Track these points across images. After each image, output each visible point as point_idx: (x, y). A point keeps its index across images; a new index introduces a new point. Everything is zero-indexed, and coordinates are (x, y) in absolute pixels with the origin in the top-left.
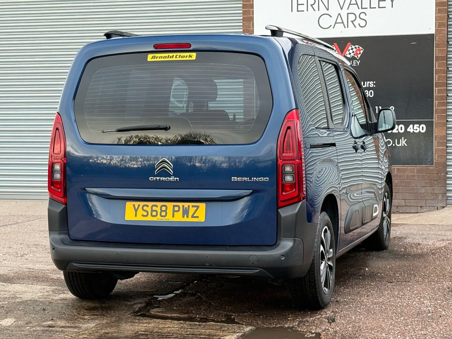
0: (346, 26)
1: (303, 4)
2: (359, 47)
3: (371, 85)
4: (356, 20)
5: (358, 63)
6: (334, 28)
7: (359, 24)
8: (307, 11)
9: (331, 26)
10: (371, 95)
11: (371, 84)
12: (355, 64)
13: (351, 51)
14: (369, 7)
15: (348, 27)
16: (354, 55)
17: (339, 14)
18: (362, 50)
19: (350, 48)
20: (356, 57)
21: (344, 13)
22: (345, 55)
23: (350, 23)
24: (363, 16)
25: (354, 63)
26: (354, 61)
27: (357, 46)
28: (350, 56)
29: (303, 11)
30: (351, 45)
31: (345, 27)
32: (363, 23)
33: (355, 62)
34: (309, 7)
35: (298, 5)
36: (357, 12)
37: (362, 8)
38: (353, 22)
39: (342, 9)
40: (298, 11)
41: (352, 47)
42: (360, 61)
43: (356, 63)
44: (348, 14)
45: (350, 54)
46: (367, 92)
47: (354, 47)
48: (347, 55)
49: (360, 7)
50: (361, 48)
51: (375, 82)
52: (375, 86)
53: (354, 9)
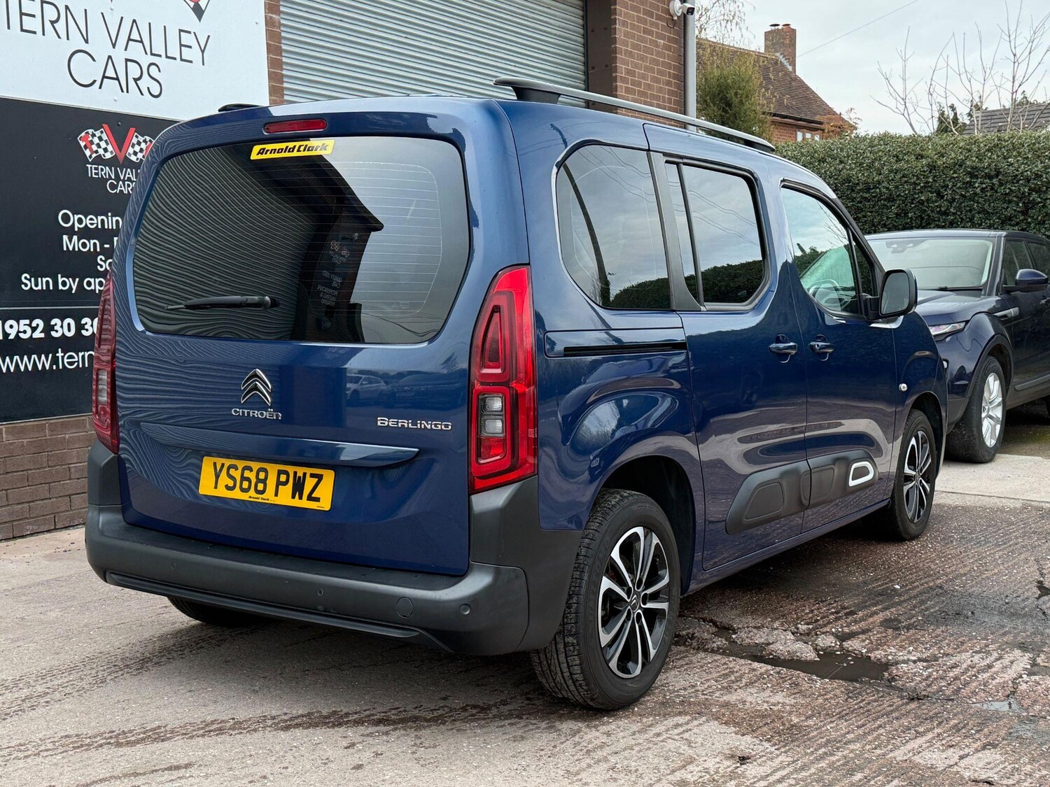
0: (125, 89)
1: (34, 16)
2: (150, 141)
4: (143, 78)
6: (100, 87)
7: (149, 89)
8: (44, 34)
9: (95, 81)
14: (163, 54)
15: (128, 92)
16: (143, 156)
17: (110, 57)
21: (119, 55)
22: (127, 155)
23: (132, 83)
24: (153, 70)
28: (135, 158)
29: (35, 33)
30: (136, 134)
31: (122, 91)
32: (155, 89)
34: (48, 25)
35: (21, 14)
36: (145, 60)
37: (152, 54)
38: (138, 82)
39: (114, 45)
40: (22, 30)
41: (139, 139)
44: (127, 60)
45: (135, 153)
47: (143, 139)
48: (130, 155)
49: (148, 50)
53: (136, 51)
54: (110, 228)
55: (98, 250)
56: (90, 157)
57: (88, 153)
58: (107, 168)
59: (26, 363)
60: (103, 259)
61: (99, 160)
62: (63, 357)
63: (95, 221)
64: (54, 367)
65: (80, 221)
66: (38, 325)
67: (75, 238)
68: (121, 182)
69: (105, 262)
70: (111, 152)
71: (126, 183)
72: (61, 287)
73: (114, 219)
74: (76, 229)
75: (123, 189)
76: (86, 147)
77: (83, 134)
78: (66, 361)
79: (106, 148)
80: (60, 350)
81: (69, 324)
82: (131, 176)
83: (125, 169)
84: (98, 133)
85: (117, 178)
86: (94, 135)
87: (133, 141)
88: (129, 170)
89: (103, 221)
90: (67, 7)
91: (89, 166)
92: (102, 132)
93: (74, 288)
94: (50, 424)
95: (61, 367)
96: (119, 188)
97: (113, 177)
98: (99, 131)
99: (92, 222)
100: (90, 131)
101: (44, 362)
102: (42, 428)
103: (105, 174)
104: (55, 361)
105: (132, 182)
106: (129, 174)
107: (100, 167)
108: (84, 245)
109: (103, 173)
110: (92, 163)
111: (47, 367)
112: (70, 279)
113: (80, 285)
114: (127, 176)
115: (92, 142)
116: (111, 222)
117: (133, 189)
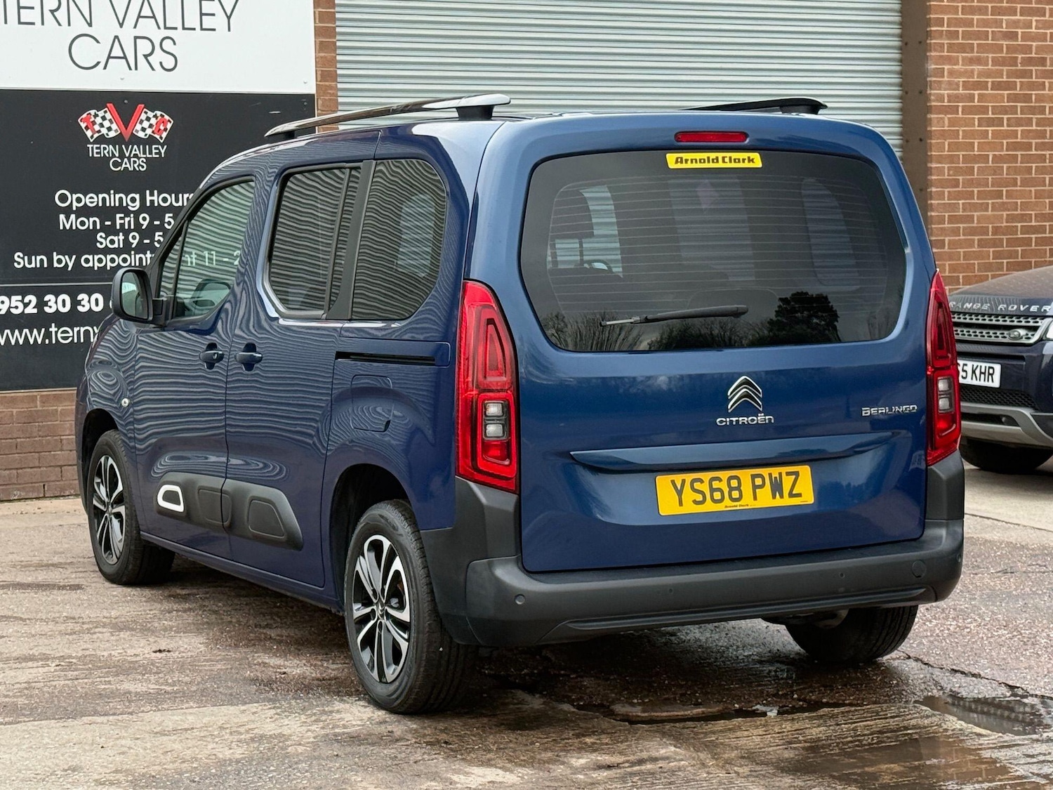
0: (133, 66)
1: (33, 8)
2: (161, 115)
4: (154, 54)
5: (163, 151)
6: (105, 68)
7: (161, 63)
8: (42, 24)
9: (98, 63)
12: (156, 153)
13: (146, 124)
14: (180, 27)
15: (136, 69)
16: (153, 132)
17: (116, 37)
18: (170, 122)
19: (143, 116)
20: (158, 137)
21: (127, 35)
22: (134, 132)
23: (141, 59)
24: (168, 45)
25: (154, 151)
26: (154, 146)
27: (159, 113)
28: (144, 134)
29: (33, 24)
30: (145, 110)
31: (130, 69)
32: (169, 63)
33: (155, 149)
34: (48, 15)
35: (19, 8)
36: (157, 36)
37: (166, 28)
38: (149, 58)
39: (121, 25)
40: (20, 23)
41: (148, 115)
42: (165, 147)
43: (157, 151)
44: (136, 38)
47: (152, 114)
48: (137, 131)
49: (162, 25)
50: (167, 117)
53: (147, 27)
54: (112, 205)
55: (98, 227)
56: (92, 137)
57: (89, 133)
58: (111, 146)
59: (17, 337)
60: (104, 236)
61: (102, 140)
62: (56, 332)
63: (96, 200)
64: (47, 341)
65: (79, 200)
66: (30, 301)
67: (73, 217)
68: (126, 160)
69: (106, 239)
70: (116, 131)
72: (56, 265)
73: (118, 196)
74: (74, 209)
75: (128, 166)
76: (87, 128)
77: (84, 116)
78: (59, 335)
79: (110, 127)
80: (53, 325)
81: (64, 301)
82: (138, 152)
83: (130, 146)
84: (101, 113)
85: (122, 156)
86: (96, 116)
87: (141, 118)
88: (135, 147)
89: (104, 199)
91: (90, 146)
92: (105, 112)
93: (71, 265)
94: (42, 396)
95: (54, 342)
96: (124, 166)
97: (117, 155)
98: (102, 111)
99: (91, 200)
100: (93, 112)
101: (36, 336)
102: (33, 399)
103: (108, 153)
104: (48, 335)
105: (139, 158)
106: (135, 150)
107: (102, 146)
108: (83, 223)
109: (106, 152)
110: (94, 143)
111: (39, 342)
112: (67, 257)
113: (77, 262)
115: (94, 123)
116: (113, 199)
117: (139, 165)
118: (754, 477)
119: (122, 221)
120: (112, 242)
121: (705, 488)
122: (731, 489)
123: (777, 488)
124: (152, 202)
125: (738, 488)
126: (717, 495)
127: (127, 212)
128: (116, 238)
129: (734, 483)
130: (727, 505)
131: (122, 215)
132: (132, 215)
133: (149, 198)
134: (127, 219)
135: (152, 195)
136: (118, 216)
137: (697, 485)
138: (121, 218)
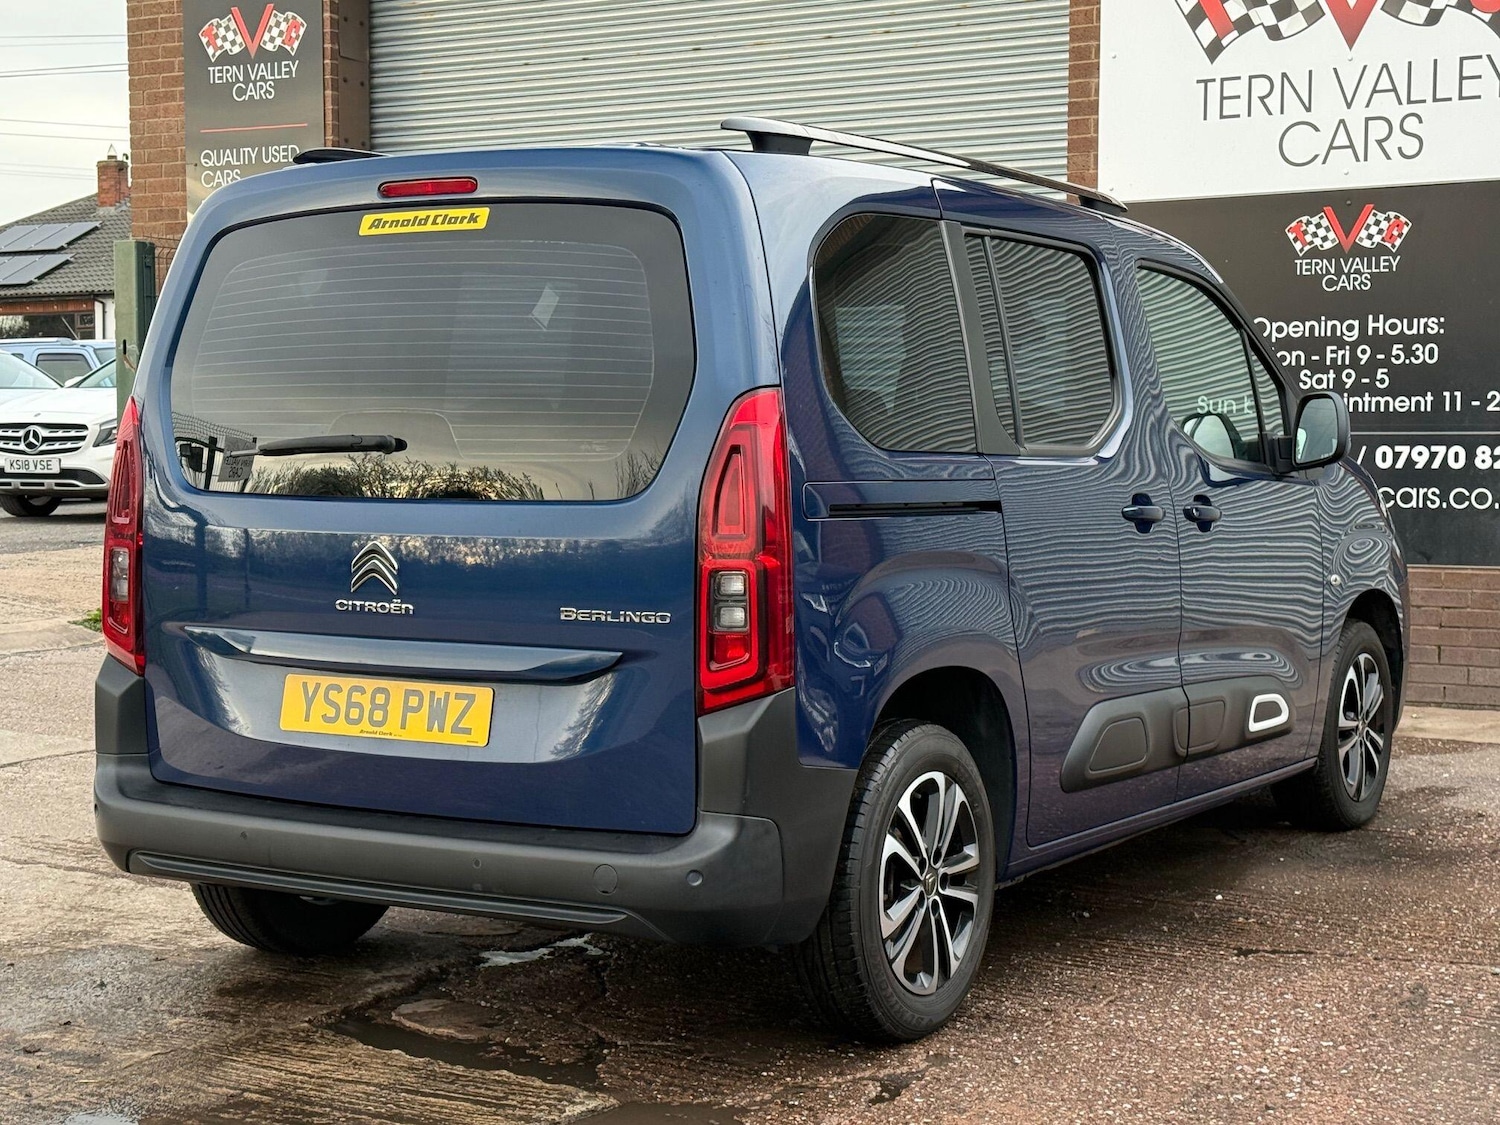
0: (1361, 156)
1: (1239, 97)
2: (1397, 217)
3: (1432, 329)
4: (1391, 138)
5: (1394, 264)
6: (1324, 162)
7: (1400, 149)
8: (1249, 115)
9: (1316, 156)
10: (1431, 356)
11: (1430, 324)
12: (1384, 267)
13: (1374, 230)
14: (1430, 99)
15: (1366, 159)
16: (1383, 239)
17: (1342, 121)
18: (1408, 225)
19: (1371, 220)
20: (1389, 245)
21: (1355, 118)
22: (1357, 241)
23: (1373, 147)
24: (1411, 125)
25: (1382, 264)
26: (1382, 258)
27: (1392, 214)
28: (1370, 242)
29: (1238, 116)
30: (1374, 211)
31: (1358, 160)
32: (1411, 146)
33: (1385, 261)
34: (1256, 102)
35: (1223, 98)
36: (1397, 114)
37: (1410, 102)
38: (1383, 144)
39: (1349, 106)
40: (1222, 117)
41: (1378, 217)
42: (1399, 257)
43: (1387, 264)
44: (1368, 119)
45: (1370, 237)
46: (1418, 349)
47: (1384, 216)
48: (1361, 239)
49: (1404, 99)
50: (1403, 219)
51: (1442, 320)
52: (1442, 331)
53: (1385, 105)
54: (1323, 334)
55: (1303, 363)
56: (1301, 250)
57: (1298, 246)
58: (1325, 261)
60: (1309, 374)
61: (1315, 253)
63: (1301, 329)
65: (1280, 330)
68: (1344, 277)
69: (1311, 378)
70: (1333, 241)
71: (1352, 276)
73: (1330, 324)
74: (1274, 340)
75: (1346, 284)
76: (1296, 240)
77: (1294, 224)
79: (1326, 236)
82: (1360, 267)
83: (1351, 259)
84: (1315, 220)
85: (1339, 272)
86: (1309, 223)
87: (1368, 221)
88: (1358, 259)
89: (1312, 328)
90: (1284, 75)
91: (1299, 262)
92: (1321, 218)
96: (1340, 284)
97: (1333, 272)
98: (1317, 217)
99: (1295, 329)
100: (1304, 219)
103: (1321, 269)
105: (1361, 274)
106: (1357, 264)
107: (1314, 261)
109: (1318, 268)
110: (1304, 257)
114: (1354, 267)
115: (1305, 233)
116: (1323, 328)
117: (1362, 282)
118: (408, 693)
119: (1334, 355)
120: (1319, 381)
121: (341, 699)
122: (375, 707)
123: (437, 715)
124: (1376, 329)
125: (384, 708)
126: (354, 713)
127: (1340, 343)
128: (1324, 377)
129: (380, 699)
130: (364, 729)
131: (1335, 348)
132: (1348, 347)
133: (1371, 325)
134: (1341, 353)
135: (1376, 320)
136: (1329, 348)
137: (333, 695)
138: (1332, 352)
